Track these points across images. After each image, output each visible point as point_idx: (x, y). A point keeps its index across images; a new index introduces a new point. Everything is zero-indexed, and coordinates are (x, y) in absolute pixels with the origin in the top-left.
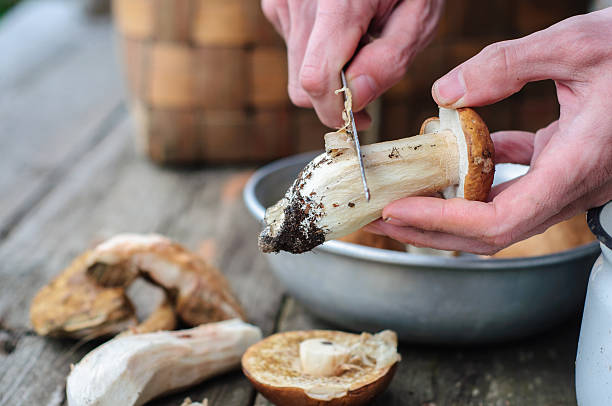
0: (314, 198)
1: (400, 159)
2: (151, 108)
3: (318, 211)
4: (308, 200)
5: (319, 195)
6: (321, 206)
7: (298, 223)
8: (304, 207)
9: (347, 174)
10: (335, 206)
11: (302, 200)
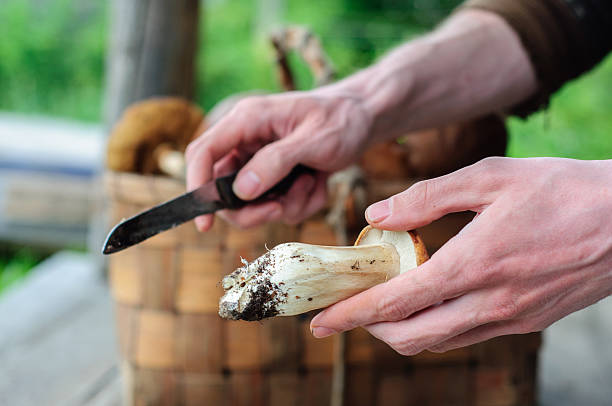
0: (282, 287)
1: (360, 271)
2: (136, 367)
3: (282, 298)
4: (276, 287)
5: (287, 285)
6: (286, 295)
7: (262, 304)
8: (271, 293)
9: (315, 275)
10: (297, 297)
11: (270, 286)
